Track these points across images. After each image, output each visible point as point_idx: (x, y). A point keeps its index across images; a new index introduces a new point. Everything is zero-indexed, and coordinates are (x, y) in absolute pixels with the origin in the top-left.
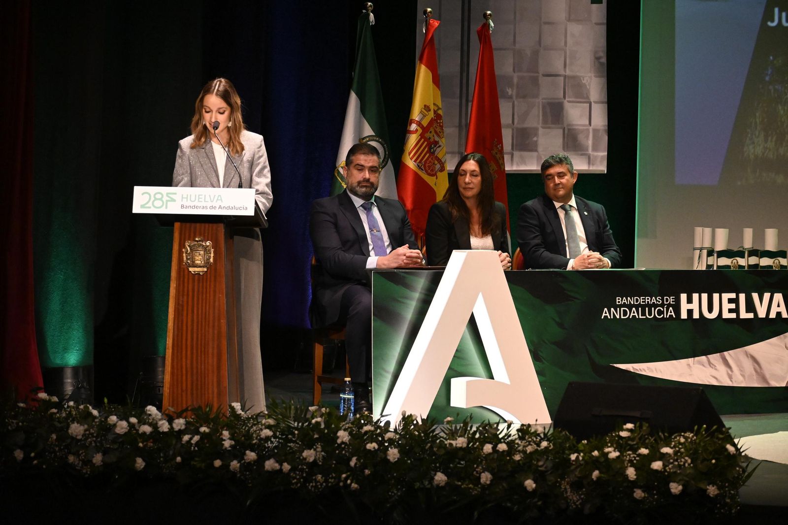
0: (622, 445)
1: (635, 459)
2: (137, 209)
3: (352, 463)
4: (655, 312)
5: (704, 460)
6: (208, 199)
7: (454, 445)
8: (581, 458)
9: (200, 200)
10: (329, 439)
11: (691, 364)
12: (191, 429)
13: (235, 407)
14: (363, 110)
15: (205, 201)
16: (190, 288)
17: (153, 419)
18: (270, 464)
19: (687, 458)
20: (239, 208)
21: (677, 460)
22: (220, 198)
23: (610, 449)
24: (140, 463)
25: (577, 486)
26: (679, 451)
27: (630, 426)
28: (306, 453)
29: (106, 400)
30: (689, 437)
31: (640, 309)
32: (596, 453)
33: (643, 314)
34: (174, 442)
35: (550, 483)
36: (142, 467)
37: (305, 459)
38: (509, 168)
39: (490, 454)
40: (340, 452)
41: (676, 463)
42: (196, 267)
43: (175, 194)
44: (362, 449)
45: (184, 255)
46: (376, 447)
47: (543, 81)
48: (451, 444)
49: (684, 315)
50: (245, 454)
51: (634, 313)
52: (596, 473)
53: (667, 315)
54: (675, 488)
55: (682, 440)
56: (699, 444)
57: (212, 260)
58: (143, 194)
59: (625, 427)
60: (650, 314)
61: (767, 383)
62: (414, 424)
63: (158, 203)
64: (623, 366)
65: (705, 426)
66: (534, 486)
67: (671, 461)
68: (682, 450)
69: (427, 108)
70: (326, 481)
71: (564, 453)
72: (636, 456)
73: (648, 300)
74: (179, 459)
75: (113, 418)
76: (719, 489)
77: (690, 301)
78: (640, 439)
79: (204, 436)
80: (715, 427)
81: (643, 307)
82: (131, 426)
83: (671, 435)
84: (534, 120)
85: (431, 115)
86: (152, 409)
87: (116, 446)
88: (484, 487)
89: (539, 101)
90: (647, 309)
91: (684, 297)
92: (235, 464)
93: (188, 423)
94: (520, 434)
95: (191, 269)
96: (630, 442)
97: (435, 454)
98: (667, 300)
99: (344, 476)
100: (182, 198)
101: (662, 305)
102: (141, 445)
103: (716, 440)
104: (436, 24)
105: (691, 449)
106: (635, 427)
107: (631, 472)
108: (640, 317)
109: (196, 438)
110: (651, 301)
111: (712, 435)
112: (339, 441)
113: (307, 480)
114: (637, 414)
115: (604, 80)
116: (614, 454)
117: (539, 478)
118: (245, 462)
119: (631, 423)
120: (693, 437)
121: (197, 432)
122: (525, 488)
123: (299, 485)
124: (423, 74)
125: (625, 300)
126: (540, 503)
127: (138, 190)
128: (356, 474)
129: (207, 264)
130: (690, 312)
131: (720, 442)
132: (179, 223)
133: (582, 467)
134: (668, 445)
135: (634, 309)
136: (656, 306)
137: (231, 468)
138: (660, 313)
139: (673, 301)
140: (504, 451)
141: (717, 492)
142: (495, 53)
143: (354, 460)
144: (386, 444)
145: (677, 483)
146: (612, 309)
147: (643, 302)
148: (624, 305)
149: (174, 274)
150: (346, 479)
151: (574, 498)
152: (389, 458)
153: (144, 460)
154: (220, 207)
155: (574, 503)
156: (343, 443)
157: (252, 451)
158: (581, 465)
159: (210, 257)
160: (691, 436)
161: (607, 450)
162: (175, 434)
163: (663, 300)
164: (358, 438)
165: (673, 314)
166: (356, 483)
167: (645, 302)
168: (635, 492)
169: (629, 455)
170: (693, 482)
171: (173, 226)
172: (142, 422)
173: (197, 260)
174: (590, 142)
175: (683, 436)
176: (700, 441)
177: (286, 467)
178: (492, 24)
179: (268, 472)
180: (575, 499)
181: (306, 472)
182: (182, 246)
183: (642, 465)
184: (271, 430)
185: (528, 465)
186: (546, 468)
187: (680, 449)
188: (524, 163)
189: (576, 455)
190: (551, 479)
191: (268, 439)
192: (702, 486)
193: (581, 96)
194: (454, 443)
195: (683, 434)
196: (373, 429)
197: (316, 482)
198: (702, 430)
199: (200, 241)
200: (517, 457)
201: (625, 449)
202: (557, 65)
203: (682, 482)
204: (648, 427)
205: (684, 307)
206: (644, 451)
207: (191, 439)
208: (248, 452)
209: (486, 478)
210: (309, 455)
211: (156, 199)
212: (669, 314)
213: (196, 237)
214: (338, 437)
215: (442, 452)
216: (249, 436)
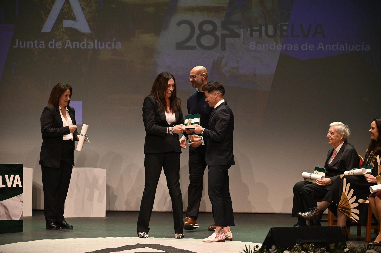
61: (11, 218)
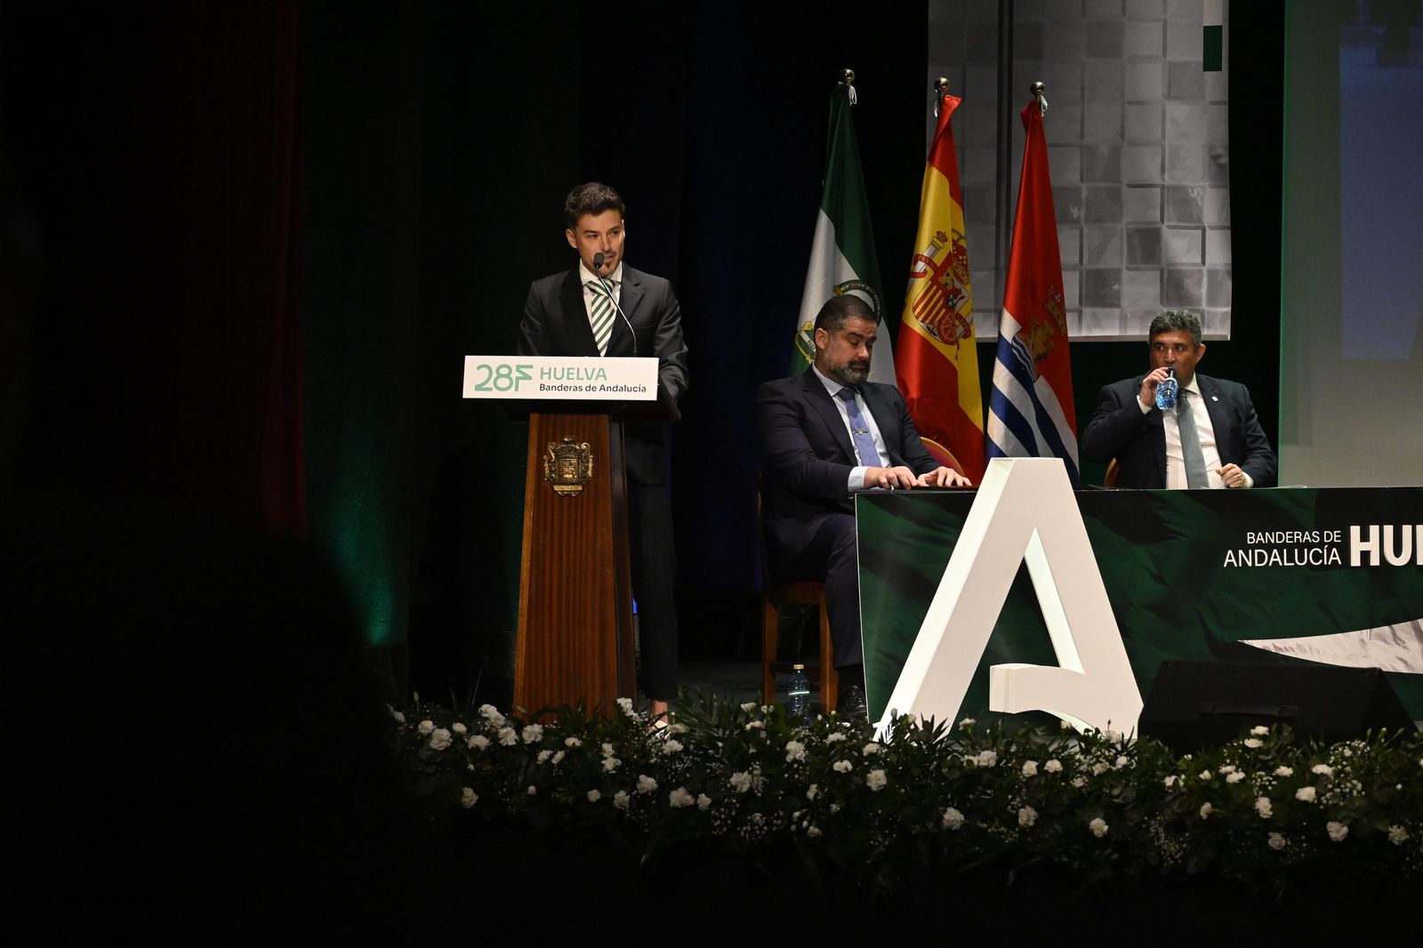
0: (1248, 761)
1: (1270, 784)
2: (469, 392)
3: (811, 795)
4: (1309, 556)
5: (1384, 785)
6: (583, 374)
7: (976, 763)
8: (1182, 784)
9: (571, 376)
10: (773, 756)
11: (1366, 640)
12: (552, 740)
13: (623, 704)
14: (840, 240)
15: (578, 379)
16: (556, 516)
17: (491, 726)
18: (679, 797)
19: (1355, 782)
20: (633, 389)
21: (1339, 786)
22: (602, 373)
23: (1229, 768)
24: (470, 796)
25: (1175, 828)
26: (1342, 771)
27: (1261, 730)
28: (735, 778)
29: (416, 696)
30: (1358, 748)
31: (1285, 550)
32: (1206, 775)
33: (1291, 559)
34: (524, 762)
35: (1131, 824)
36: (473, 803)
37: (734, 788)
38: (1073, 333)
39: (1033, 777)
40: (791, 776)
41: (1338, 790)
42: (565, 484)
43: (531, 367)
44: (827, 770)
45: (546, 465)
46: (850, 767)
47: (1127, 193)
48: (970, 762)
49: (1356, 561)
50: (638, 780)
51: (1275, 557)
52: (1206, 808)
53: (1328, 562)
54: (1337, 831)
55: (1348, 753)
56: (1375, 758)
57: (590, 473)
58: (478, 368)
59: (1253, 731)
60: (1301, 560)
62: (911, 731)
63: (503, 382)
64: (1258, 644)
65: (1384, 729)
66: (1106, 828)
67: (1330, 786)
68: (1348, 768)
69: (941, 236)
70: (768, 823)
71: (1154, 775)
72: (1271, 779)
73: (1298, 536)
74: (532, 789)
75: (428, 725)
76: (1408, 831)
77: (1365, 537)
78: (1278, 751)
79: (572, 753)
80: (1400, 731)
81: (1290, 548)
82: (457, 737)
83: (1328, 745)
84: (1115, 258)
85: (948, 247)
86: (490, 710)
87: (431, 770)
88: (1025, 831)
89: (1123, 225)
90: (1296, 550)
91: (1355, 531)
92: (622, 797)
93: (546, 732)
94: (1083, 745)
95: (556, 488)
96: (1261, 757)
97: (944, 778)
98: (1328, 536)
99: (797, 814)
100: (542, 373)
101: (1321, 545)
102: (471, 767)
103: (1402, 752)
104: (954, 102)
105: (1361, 767)
106: (1270, 731)
107: (1264, 805)
108: (1286, 564)
109: (560, 755)
110: (1302, 537)
111: (1395, 743)
112: (789, 758)
113: (738, 821)
114: (1275, 712)
115: (1224, 193)
116: (1235, 777)
117: (1114, 814)
118: (638, 793)
119: (1264, 726)
120: (1365, 747)
121: (563, 747)
122: (1091, 832)
123: (725, 829)
124: (935, 184)
125: (1260, 537)
126: (1115, 856)
127: (471, 362)
128: (816, 811)
129: (582, 480)
130: (1365, 555)
131: (1409, 756)
132: (538, 415)
133: (1184, 797)
134: (1323, 761)
135: (1275, 551)
136: (1309, 546)
137: (616, 803)
138: (1317, 557)
139: (1337, 539)
140: (1056, 773)
141: (1405, 837)
142: (1049, 150)
143: (814, 788)
144: (866, 763)
145: (1340, 822)
146: (1241, 552)
147: (1289, 539)
148: (1260, 545)
149: (529, 496)
150: (801, 819)
151: (1171, 847)
152: (869, 784)
153: (476, 792)
154: (602, 388)
155: (1171, 856)
156: (795, 761)
157: (649, 775)
158: (1183, 794)
159: (587, 468)
160: (1361, 746)
161: (1224, 770)
162: (526, 748)
163: (1321, 536)
164: (821, 754)
165: (1338, 558)
166: (816, 826)
167: (1293, 539)
168: (1270, 837)
169: (1261, 777)
170: (1365, 821)
171: (528, 419)
172: (472, 731)
173: (567, 473)
174: (1204, 291)
175: (1349, 746)
176: (1377, 754)
177: (704, 800)
178: (1045, 102)
179: (675, 808)
180: (1173, 849)
181: (736, 808)
182: (542, 450)
183: (1283, 794)
184: (680, 741)
185: (1097, 794)
186: (1124, 799)
187: (1344, 766)
188: (1099, 325)
189: (1174, 777)
190: (1134, 816)
191: (675, 756)
192: (1380, 827)
193: (1189, 216)
194: (975, 759)
195: (1348, 743)
196: (844, 737)
197: (753, 824)
198: (1380, 735)
199: (570, 442)
200: (1078, 783)
201: (1254, 767)
202: (1151, 171)
203: (1349, 821)
204: (1291, 733)
205: (1356, 547)
206: (1285, 771)
207: (551, 757)
208: (642, 777)
209: (1027, 815)
210: (742, 781)
211: (500, 376)
212: (1332, 558)
213: (564, 437)
214: (787, 752)
215: (957, 774)
216: (645, 752)
